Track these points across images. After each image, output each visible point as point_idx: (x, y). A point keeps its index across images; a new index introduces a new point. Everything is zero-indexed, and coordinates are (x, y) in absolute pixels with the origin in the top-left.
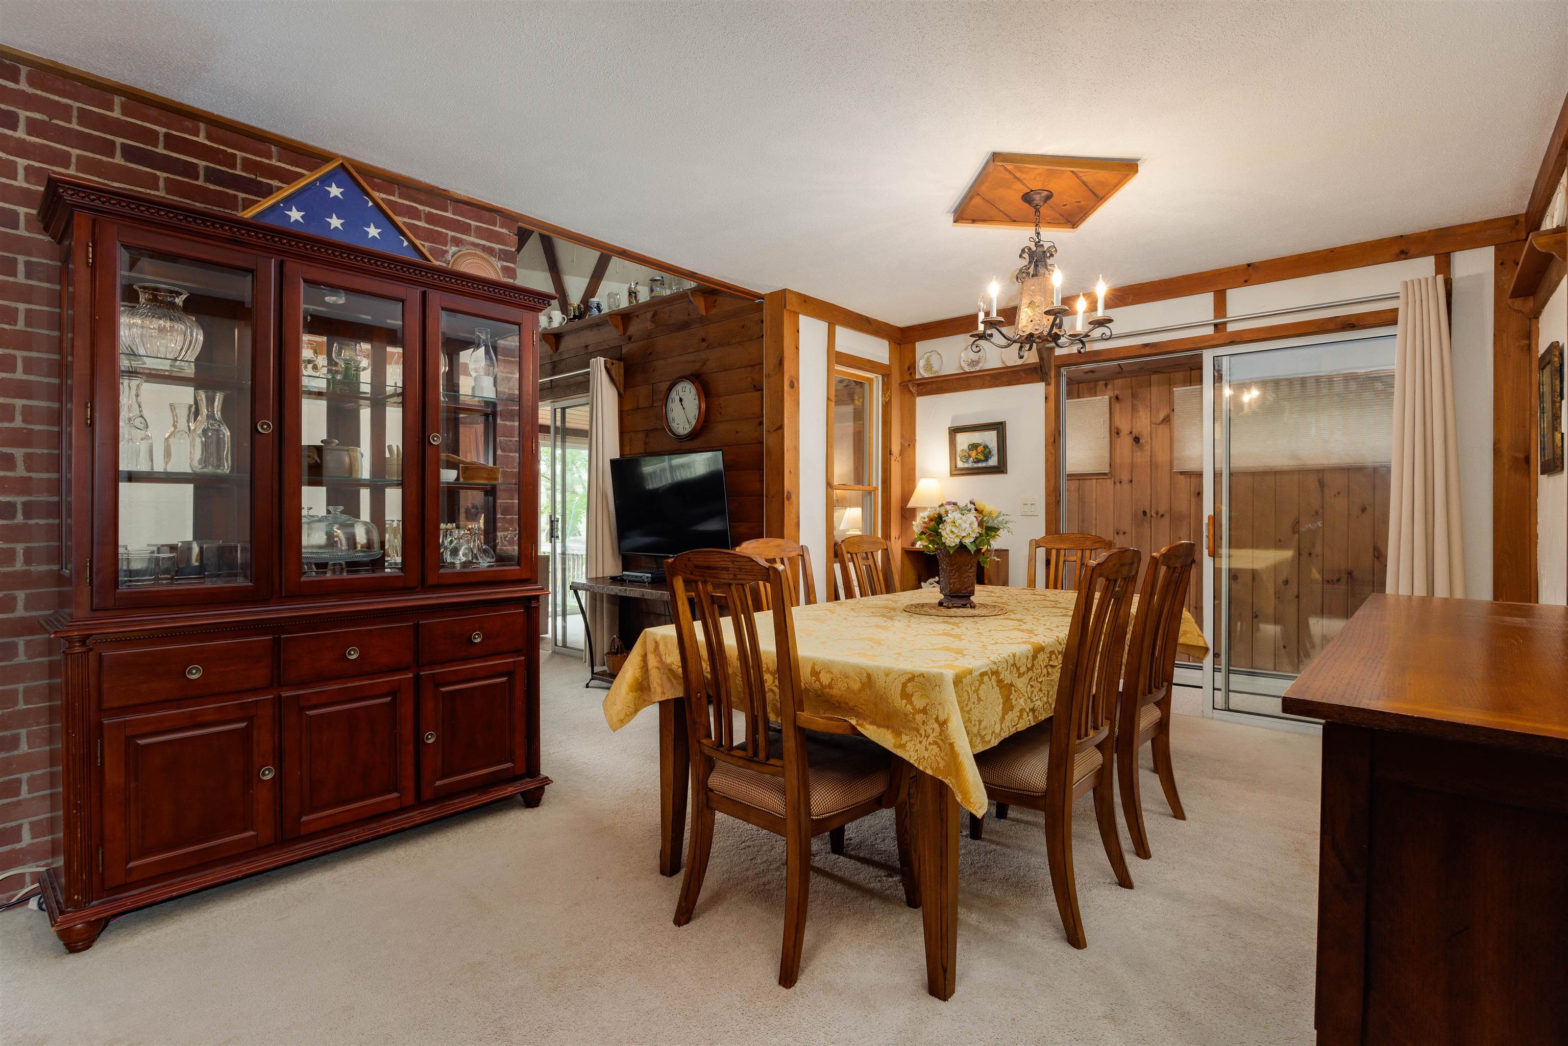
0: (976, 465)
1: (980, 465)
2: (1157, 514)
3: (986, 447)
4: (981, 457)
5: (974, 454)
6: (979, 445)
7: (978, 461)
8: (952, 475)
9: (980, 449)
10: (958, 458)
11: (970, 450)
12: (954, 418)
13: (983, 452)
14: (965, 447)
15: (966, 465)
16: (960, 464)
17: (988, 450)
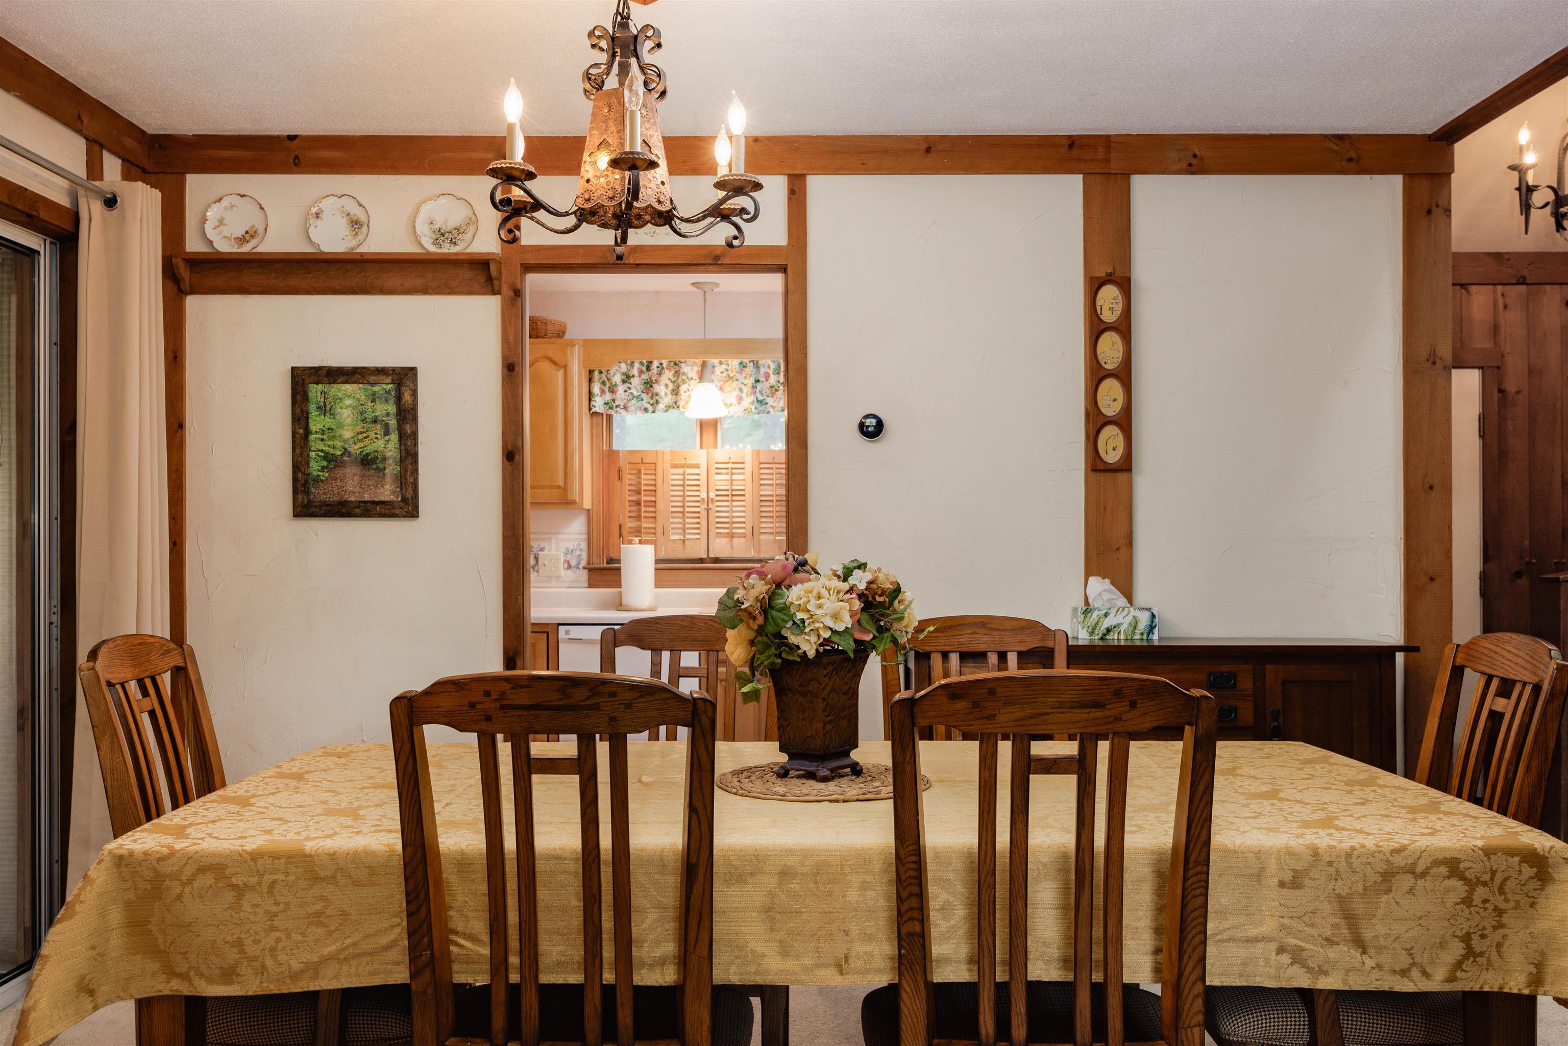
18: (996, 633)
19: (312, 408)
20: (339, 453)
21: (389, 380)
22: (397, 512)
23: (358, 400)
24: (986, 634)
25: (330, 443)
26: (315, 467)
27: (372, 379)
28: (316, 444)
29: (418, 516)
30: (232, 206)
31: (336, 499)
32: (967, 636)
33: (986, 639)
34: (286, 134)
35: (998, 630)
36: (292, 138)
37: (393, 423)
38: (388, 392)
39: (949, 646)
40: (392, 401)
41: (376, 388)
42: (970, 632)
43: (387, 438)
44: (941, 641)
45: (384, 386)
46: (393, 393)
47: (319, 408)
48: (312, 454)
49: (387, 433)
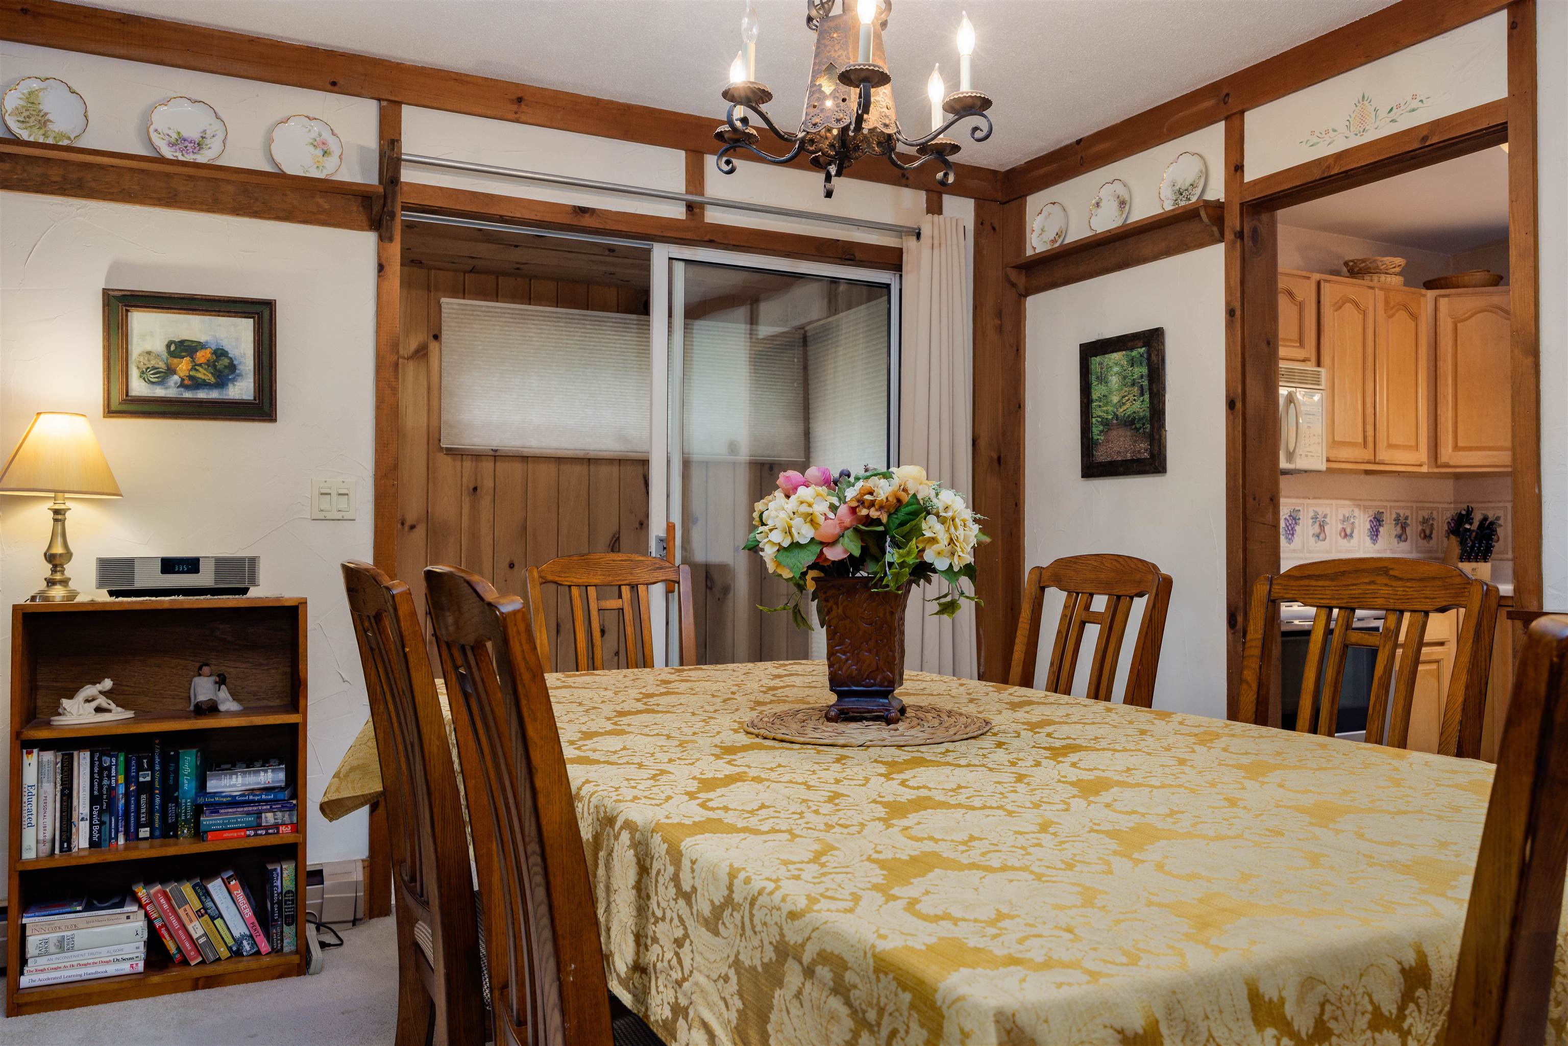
0: (188, 395)
1: (202, 395)
2: (403, 524)
3: (220, 353)
4: (203, 374)
5: (183, 366)
6: (200, 346)
7: (196, 384)
8: (110, 412)
9: (202, 356)
10: (134, 373)
11: (172, 354)
12: (115, 268)
13: (211, 365)
14: (159, 346)
15: (159, 392)
16: (139, 387)
17: (226, 362)
18: (1400, 583)
19: (1094, 377)
20: (1110, 417)
21: (1141, 344)
22: (1148, 468)
23: (1122, 366)
24: (1386, 585)
25: (1105, 408)
26: (1096, 430)
27: (1130, 344)
28: (1097, 411)
29: (1165, 472)
30: (1050, 214)
31: (1109, 459)
32: (1362, 587)
33: (1385, 591)
34: (1074, 140)
35: (1401, 579)
36: (1079, 142)
37: (1145, 383)
38: (1141, 356)
39: (1338, 599)
40: (1144, 363)
41: (1134, 353)
42: (1367, 580)
43: (1141, 399)
44: (1328, 592)
45: (1139, 350)
46: (1145, 355)
47: (1097, 378)
48: (1094, 420)
49: (1142, 394)
